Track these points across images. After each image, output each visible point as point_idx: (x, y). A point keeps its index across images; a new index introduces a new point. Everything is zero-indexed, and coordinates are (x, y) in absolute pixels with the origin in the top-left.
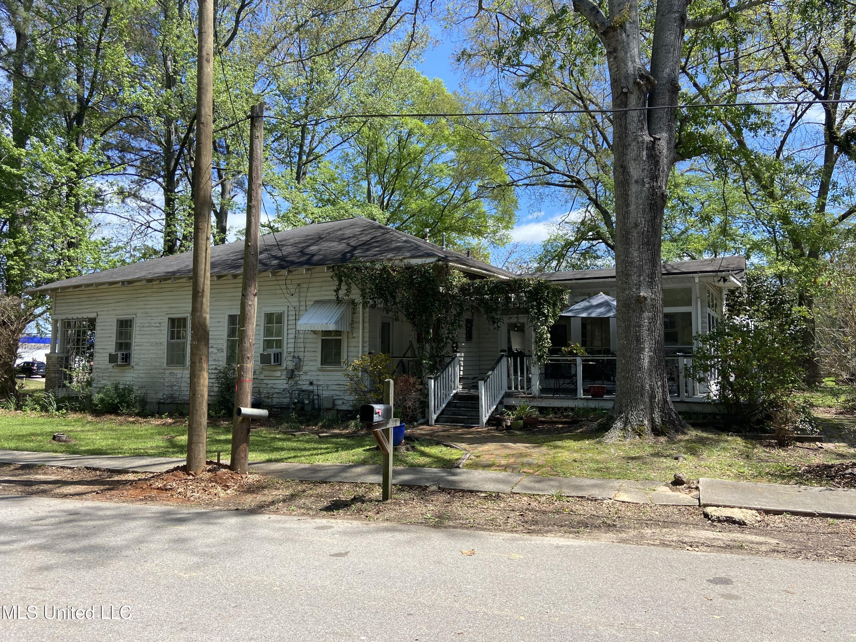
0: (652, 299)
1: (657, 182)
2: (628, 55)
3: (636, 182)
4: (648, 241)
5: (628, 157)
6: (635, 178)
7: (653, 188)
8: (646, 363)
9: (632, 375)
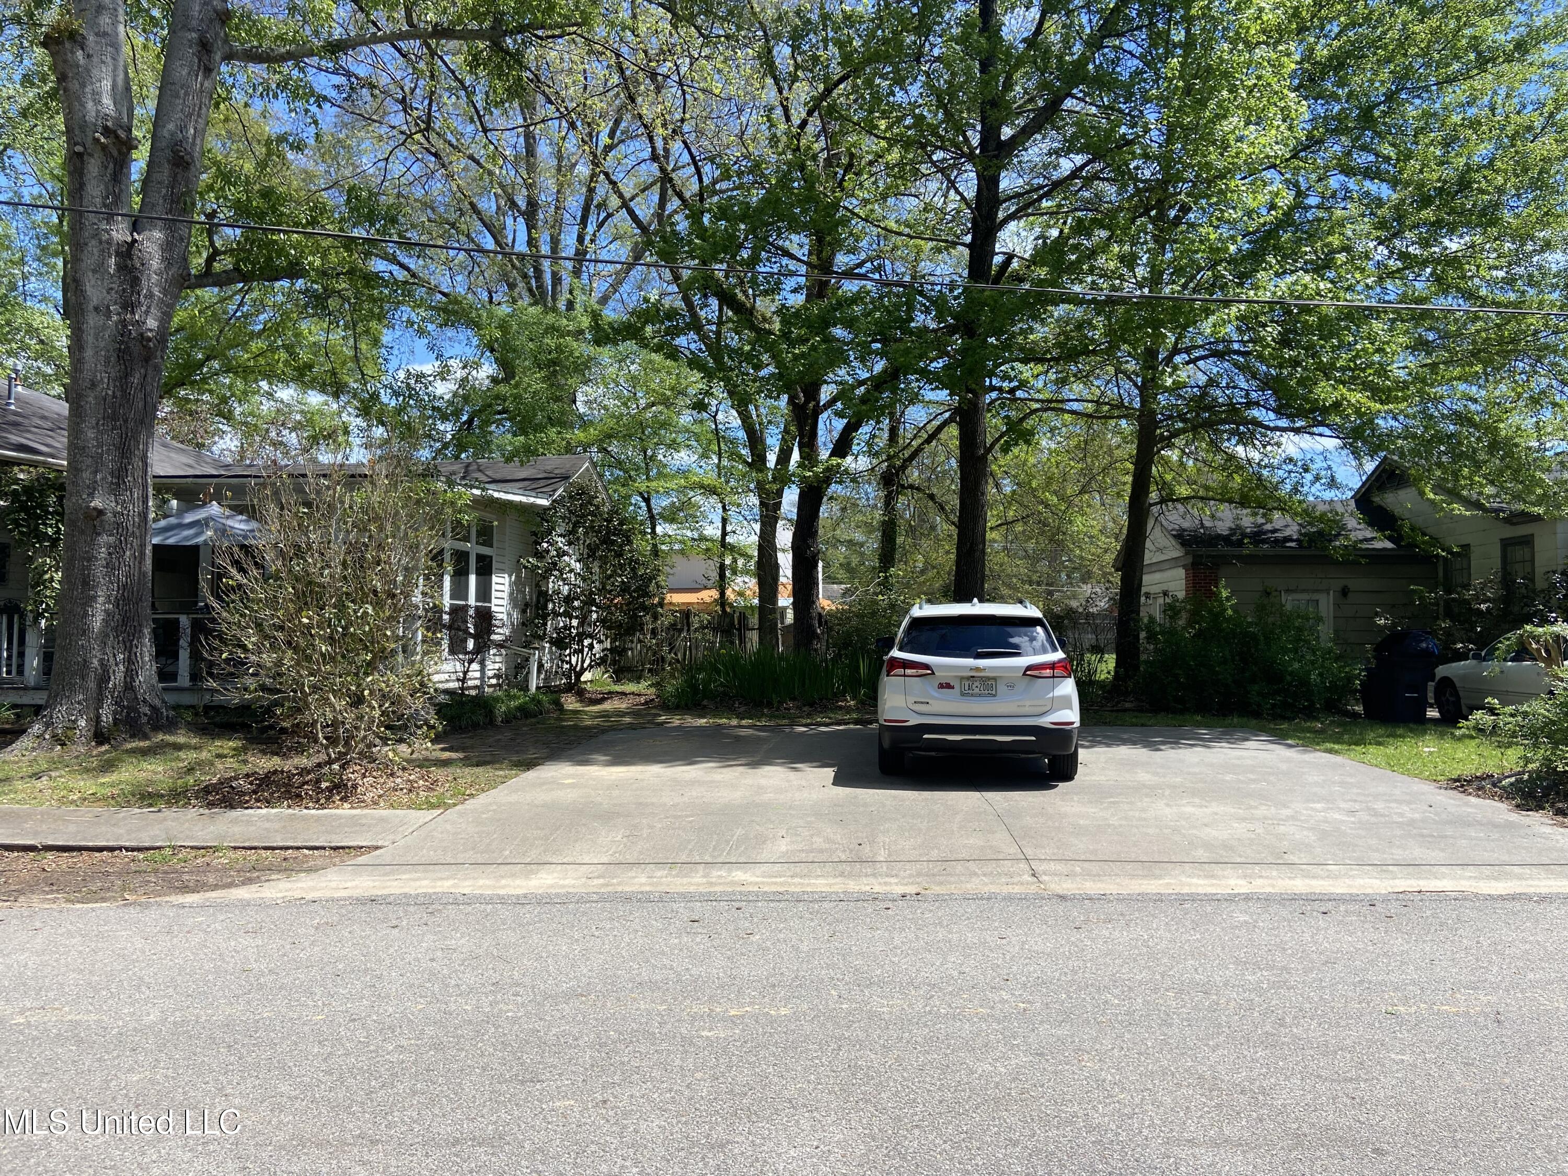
0: (115, 514)
1: (133, 313)
2: (88, 89)
3: (96, 309)
4: (114, 412)
5: (84, 265)
6: (95, 301)
7: (124, 323)
8: (97, 622)
9: (70, 644)
